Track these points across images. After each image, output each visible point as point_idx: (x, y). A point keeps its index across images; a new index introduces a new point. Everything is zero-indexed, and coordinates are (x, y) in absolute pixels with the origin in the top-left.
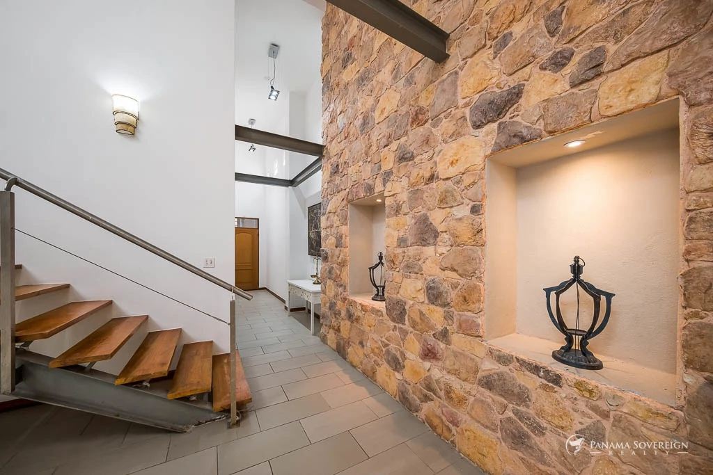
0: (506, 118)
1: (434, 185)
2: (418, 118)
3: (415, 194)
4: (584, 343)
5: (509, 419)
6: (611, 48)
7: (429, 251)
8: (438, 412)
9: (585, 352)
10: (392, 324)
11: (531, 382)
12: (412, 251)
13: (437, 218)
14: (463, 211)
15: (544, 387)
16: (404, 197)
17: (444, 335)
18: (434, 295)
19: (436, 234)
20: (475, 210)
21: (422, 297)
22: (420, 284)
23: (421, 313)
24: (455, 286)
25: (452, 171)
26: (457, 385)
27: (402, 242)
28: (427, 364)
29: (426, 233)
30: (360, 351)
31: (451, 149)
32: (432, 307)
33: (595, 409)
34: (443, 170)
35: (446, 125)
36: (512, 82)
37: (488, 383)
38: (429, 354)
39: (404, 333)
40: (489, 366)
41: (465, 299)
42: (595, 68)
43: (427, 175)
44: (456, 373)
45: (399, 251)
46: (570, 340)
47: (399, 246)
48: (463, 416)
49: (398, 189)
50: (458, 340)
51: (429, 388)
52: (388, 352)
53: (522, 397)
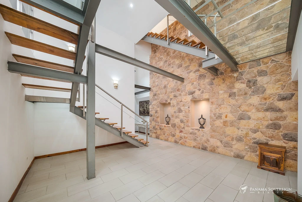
0: (193, 95)
1: (182, 102)
2: (178, 90)
3: (178, 104)
4: (203, 126)
5: (194, 138)
6: (204, 91)
7: (181, 114)
8: (183, 141)
9: (203, 127)
10: (173, 128)
11: (196, 131)
12: (177, 114)
13: (182, 108)
14: (187, 108)
15: (198, 132)
16: (175, 104)
17: (184, 128)
18: (182, 121)
19: (182, 111)
20: (189, 107)
21: (179, 122)
22: (179, 120)
23: (179, 125)
24: (186, 119)
25: (185, 101)
26: (186, 135)
27: (175, 112)
28: (181, 134)
29: (180, 111)
30: (164, 136)
31: (185, 97)
32: (181, 123)
33: (203, 132)
34: (183, 100)
35: (183, 93)
36: (194, 90)
37: (191, 134)
38: (181, 132)
39: (176, 129)
40: (191, 131)
41: (187, 121)
42: (203, 92)
43: (180, 101)
44: (186, 134)
45: (175, 114)
46: (201, 126)
47: (174, 113)
48: (187, 140)
49: (174, 102)
50: (186, 128)
51: (181, 138)
52: (172, 134)
53: (195, 134)
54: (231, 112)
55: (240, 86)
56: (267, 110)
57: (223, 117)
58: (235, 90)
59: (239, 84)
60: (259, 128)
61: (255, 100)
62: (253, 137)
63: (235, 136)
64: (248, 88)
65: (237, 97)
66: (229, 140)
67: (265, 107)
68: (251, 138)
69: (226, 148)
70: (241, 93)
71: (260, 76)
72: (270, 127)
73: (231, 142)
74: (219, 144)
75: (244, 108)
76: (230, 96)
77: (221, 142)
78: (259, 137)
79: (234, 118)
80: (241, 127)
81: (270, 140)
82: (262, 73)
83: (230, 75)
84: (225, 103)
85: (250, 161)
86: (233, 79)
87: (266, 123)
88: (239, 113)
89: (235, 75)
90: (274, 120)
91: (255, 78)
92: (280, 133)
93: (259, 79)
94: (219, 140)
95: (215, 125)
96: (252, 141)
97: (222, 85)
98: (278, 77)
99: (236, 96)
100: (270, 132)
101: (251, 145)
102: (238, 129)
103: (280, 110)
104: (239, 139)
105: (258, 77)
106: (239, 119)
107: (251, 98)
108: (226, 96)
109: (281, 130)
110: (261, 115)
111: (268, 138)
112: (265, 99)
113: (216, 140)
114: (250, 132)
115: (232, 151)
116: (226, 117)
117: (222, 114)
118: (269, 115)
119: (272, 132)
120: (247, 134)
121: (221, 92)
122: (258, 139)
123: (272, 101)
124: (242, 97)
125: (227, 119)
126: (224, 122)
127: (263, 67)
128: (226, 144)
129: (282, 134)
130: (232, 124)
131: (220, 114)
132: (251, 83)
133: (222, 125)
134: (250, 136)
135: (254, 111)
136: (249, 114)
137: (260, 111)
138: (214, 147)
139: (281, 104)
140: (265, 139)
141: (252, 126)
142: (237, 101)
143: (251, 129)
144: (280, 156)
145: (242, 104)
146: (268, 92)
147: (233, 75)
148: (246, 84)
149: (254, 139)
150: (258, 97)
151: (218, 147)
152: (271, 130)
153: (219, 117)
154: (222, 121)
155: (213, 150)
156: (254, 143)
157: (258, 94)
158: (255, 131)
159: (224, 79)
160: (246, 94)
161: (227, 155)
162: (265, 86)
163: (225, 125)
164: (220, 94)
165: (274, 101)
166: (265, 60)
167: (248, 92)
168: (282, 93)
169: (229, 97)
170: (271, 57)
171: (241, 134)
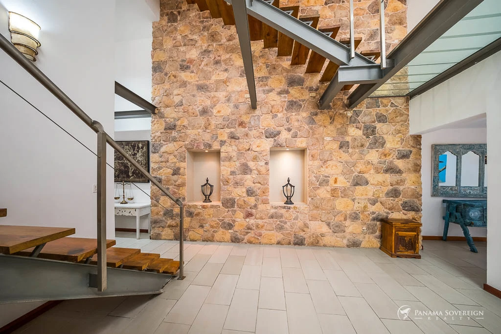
0: (276, 138)
1: (250, 152)
2: (242, 124)
3: (240, 154)
4: (290, 199)
5: (278, 224)
6: (299, 133)
7: (248, 176)
8: (253, 235)
9: (290, 201)
10: (227, 210)
11: (283, 211)
12: (239, 177)
13: (251, 164)
14: (263, 163)
15: (287, 211)
16: (234, 154)
17: (255, 206)
18: (250, 193)
19: (251, 171)
20: (267, 163)
21: (245, 195)
22: (244, 190)
23: (244, 201)
24: (259, 189)
25: (257, 149)
26: (260, 222)
27: (233, 173)
28: (248, 220)
29: (246, 169)
30: (201, 231)
31: (258, 141)
32: (249, 197)
33: (296, 212)
34: (254, 148)
35: (253, 133)
36: (278, 129)
37: (272, 217)
38: (249, 215)
39: (235, 211)
40: (273, 211)
41: (263, 192)
42: (295, 136)
43: (248, 148)
44: (261, 218)
45: (232, 177)
46: (287, 199)
47: (231, 175)
48: (263, 232)
49: (228, 150)
50: (261, 207)
51: (249, 228)
52: (224, 223)
53: (282, 216)
54: (343, 173)
55: (354, 132)
56: (386, 171)
57: (331, 181)
58: (348, 139)
59: (353, 129)
60: (379, 197)
61: (373, 156)
62: (372, 211)
63: (348, 212)
64: (364, 137)
65: (350, 150)
66: (341, 221)
67: (385, 166)
68: (369, 212)
69: (336, 234)
70: (356, 143)
71: (380, 122)
72: (390, 195)
73: (344, 222)
74: (325, 229)
75: (360, 167)
76: (341, 147)
77: (328, 225)
78: (379, 210)
79: (348, 183)
80: (357, 197)
81: (390, 212)
82: (381, 119)
83: (341, 112)
84: (334, 159)
85: (368, 248)
86: (345, 119)
87: (386, 189)
88: (354, 175)
89: (350, 114)
90: (395, 185)
91: (373, 124)
92: (400, 201)
93: (378, 126)
94: (324, 222)
95: (319, 197)
96: (371, 217)
97: (329, 127)
98: (398, 127)
99: (350, 147)
100: (390, 201)
101: (370, 224)
102: (353, 200)
103: (399, 172)
104: (355, 217)
105: (376, 122)
106: (355, 185)
107: (369, 153)
108: (336, 146)
109: (401, 197)
110: (381, 177)
111: (388, 211)
112: (385, 155)
113: (320, 222)
114: (369, 204)
115: (345, 237)
116: (336, 182)
117: (329, 177)
118: (389, 178)
119: (392, 202)
120: (365, 207)
121: (328, 139)
122: (377, 213)
123: (391, 159)
124: (357, 150)
125: (338, 185)
126: (332, 190)
127: (381, 110)
128: (336, 228)
129: (402, 202)
130: (345, 193)
131: (326, 177)
132: (370, 131)
133: (329, 196)
134: (368, 210)
135: (372, 171)
136: (366, 176)
137: (379, 173)
138: (317, 236)
139: (400, 164)
140: (386, 213)
141: (370, 195)
142: (351, 157)
143: (369, 199)
144: (415, 233)
145: (358, 161)
146: (388, 145)
147: (345, 112)
148: (363, 131)
149: (373, 213)
150: (377, 151)
151: (322, 235)
152: (391, 198)
153: (324, 182)
154: (329, 188)
155: (316, 243)
156: (374, 219)
157: (377, 148)
158: (374, 203)
159: (332, 118)
160: (362, 146)
161: (339, 245)
162: (385, 136)
163: (335, 195)
164: (325, 143)
165: (394, 159)
166: (385, 101)
167: (365, 143)
168: (401, 149)
169: (340, 149)
170: (391, 99)
171: (358, 209)
